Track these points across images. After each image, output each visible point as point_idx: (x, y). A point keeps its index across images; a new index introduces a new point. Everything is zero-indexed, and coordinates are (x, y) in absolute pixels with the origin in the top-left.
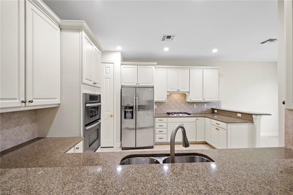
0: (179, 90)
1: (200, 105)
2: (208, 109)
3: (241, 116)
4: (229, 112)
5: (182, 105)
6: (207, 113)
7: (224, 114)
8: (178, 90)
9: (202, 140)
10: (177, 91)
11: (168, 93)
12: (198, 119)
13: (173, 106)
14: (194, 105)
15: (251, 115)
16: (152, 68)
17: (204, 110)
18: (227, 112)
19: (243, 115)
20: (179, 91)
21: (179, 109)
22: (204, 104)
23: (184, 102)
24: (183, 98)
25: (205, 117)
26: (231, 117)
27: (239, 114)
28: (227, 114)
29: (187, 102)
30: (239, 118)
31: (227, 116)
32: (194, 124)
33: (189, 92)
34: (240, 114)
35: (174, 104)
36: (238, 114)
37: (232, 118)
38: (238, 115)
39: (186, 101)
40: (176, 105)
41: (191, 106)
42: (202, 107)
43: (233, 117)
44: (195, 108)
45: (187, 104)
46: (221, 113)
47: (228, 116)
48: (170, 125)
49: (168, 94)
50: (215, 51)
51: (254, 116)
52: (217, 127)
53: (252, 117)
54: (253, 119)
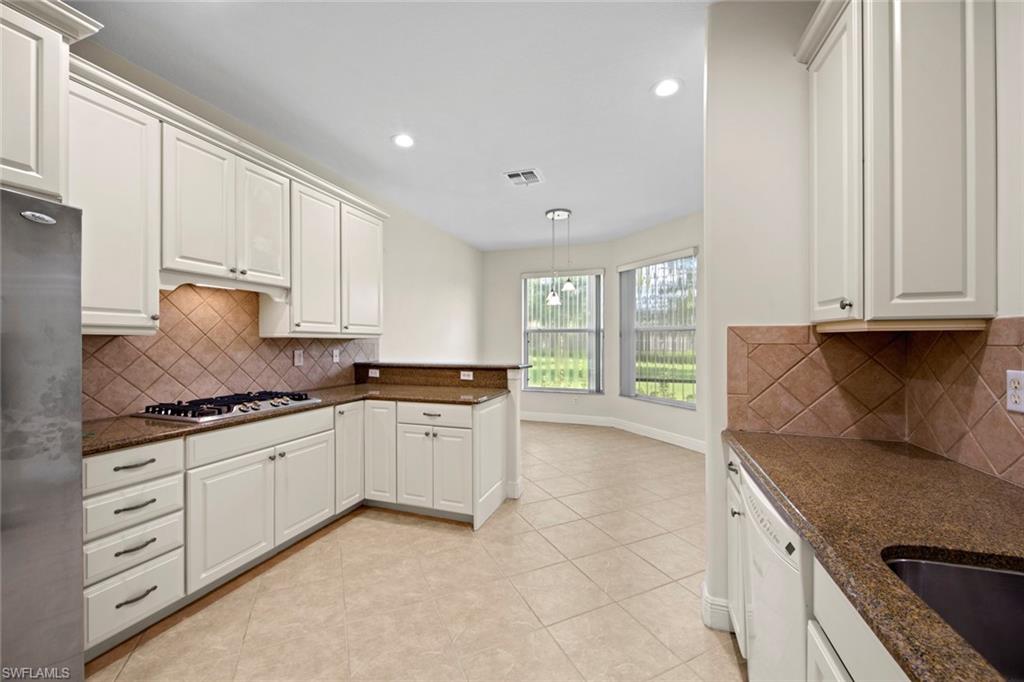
0: (243, 273)
1: (315, 352)
2: (344, 369)
3: (474, 377)
4: (429, 371)
5: (240, 356)
6: (341, 386)
7: (411, 379)
8: (233, 271)
9: (354, 500)
10: (231, 275)
11: (163, 282)
12: (341, 413)
13: (182, 362)
14: (297, 352)
15: (502, 371)
16: (37, 38)
17: (334, 371)
18: (421, 371)
19: (477, 372)
20: (241, 277)
21: (223, 378)
22: (330, 349)
23: (252, 340)
24: (245, 318)
25: (364, 399)
26: (438, 385)
27: (466, 373)
28: (422, 379)
29: (264, 339)
30: (467, 383)
31: (421, 385)
32: (326, 441)
33: (288, 291)
34: (471, 373)
35: (195, 351)
36: (462, 373)
37: (441, 389)
38: (462, 378)
39: (263, 334)
40: (208, 358)
41: (282, 361)
42: (326, 360)
43: (444, 386)
44: (297, 367)
45: (265, 350)
46: (397, 379)
47: (425, 385)
48: (208, 482)
49: (165, 287)
50: (404, 141)
51: (510, 374)
52: (429, 429)
53: (506, 378)
54: (509, 382)
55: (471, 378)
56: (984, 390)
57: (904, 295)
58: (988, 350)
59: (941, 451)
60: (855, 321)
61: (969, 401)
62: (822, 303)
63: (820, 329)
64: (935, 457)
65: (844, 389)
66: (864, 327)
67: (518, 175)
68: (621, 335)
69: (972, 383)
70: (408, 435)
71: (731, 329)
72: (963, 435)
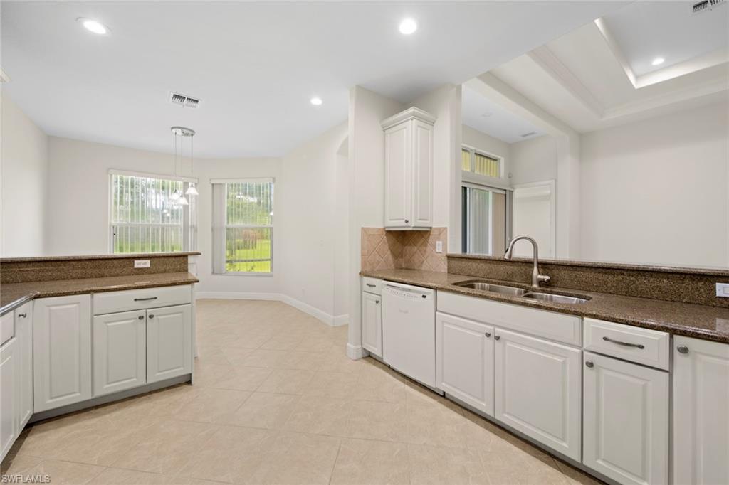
3: (151, 264)
4: (88, 263)
12: (23, 316)
19: (156, 261)
25: (34, 298)
26: (102, 276)
27: (142, 261)
28: (76, 272)
30: (142, 270)
34: (147, 261)
36: (136, 262)
38: (136, 266)
51: (190, 259)
52: (142, 313)
53: (186, 263)
54: (189, 266)
55: (148, 266)
56: (429, 248)
57: (420, 220)
58: (431, 237)
59: (416, 267)
60: (409, 227)
61: (425, 251)
62: (391, 220)
63: (387, 229)
64: (414, 270)
65: (391, 251)
66: (411, 229)
67: (183, 98)
68: (213, 230)
69: (426, 246)
70: (109, 324)
71: (362, 228)
72: (423, 262)
